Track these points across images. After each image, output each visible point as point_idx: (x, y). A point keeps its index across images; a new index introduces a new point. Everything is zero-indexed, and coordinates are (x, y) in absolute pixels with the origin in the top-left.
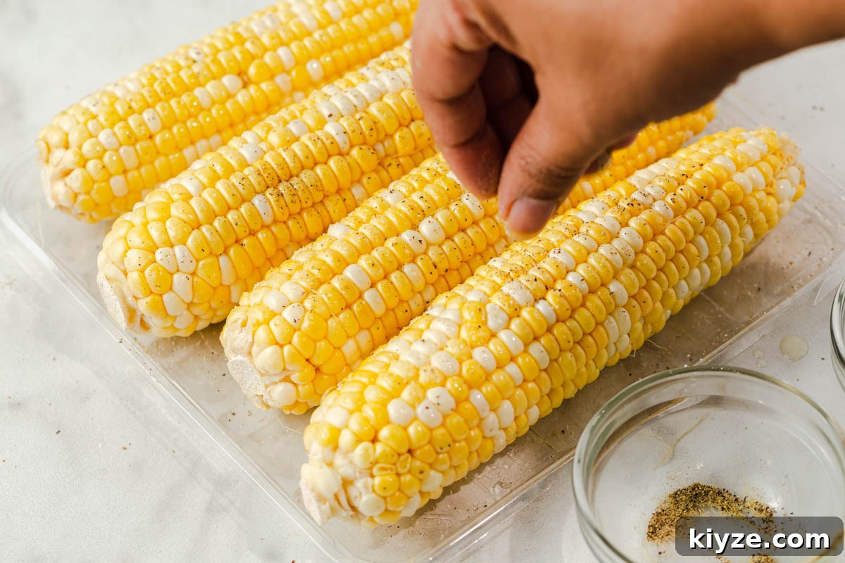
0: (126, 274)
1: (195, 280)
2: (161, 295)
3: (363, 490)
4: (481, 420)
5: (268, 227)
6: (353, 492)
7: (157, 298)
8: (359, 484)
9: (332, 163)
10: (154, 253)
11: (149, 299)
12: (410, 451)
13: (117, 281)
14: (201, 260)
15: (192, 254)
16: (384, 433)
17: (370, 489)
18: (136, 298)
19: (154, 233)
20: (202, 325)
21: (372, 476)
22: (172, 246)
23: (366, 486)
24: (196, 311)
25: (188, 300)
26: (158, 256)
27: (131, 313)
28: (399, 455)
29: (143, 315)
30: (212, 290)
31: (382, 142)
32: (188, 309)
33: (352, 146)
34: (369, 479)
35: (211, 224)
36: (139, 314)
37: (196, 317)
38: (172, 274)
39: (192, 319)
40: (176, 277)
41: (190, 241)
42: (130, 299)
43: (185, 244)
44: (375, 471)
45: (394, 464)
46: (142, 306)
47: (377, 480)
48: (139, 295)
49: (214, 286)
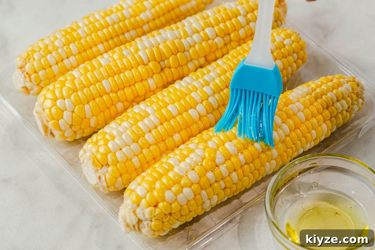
0: (44, 110)
1: (73, 115)
2: (58, 120)
3: (146, 226)
4: (203, 203)
5: (108, 94)
6: (141, 226)
7: (57, 121)
8: (145, 223)
9: (139, 68)
10: (56, 102)
11: (53, 121)
12: (170, 214)
13: (40, 113)
14: (76, 106)
15: (73, 103)
16: (161, 205)
17: (149, 226)
18: (48, 121)
19: (57, 93)
20: (78, 136)
21: (151, 221)
22: (64, 99)
23: (148, 225)
24: (74, 129)
25: (70, 124)
26: (58, 102)
27: (46, 128)
28: (165, 215)
29: (51, 129)
30: (81, 120)
31: (164, 61)
32: (71, 127)
33: (149, 61)
34: (150, 222)
35: (83, 90)
36: (49, 129)
37: (75, 132)
38: (63, 111)
39: (73, 133)
40: (65, 113)
41: (72, 97)
42: (45, 122)
43: (70, 98)
44: (153, 220)
45: (162, 218)
46: (50, 125)
47: (153, 223)
48: (49, 120)
49: (82, 118)
